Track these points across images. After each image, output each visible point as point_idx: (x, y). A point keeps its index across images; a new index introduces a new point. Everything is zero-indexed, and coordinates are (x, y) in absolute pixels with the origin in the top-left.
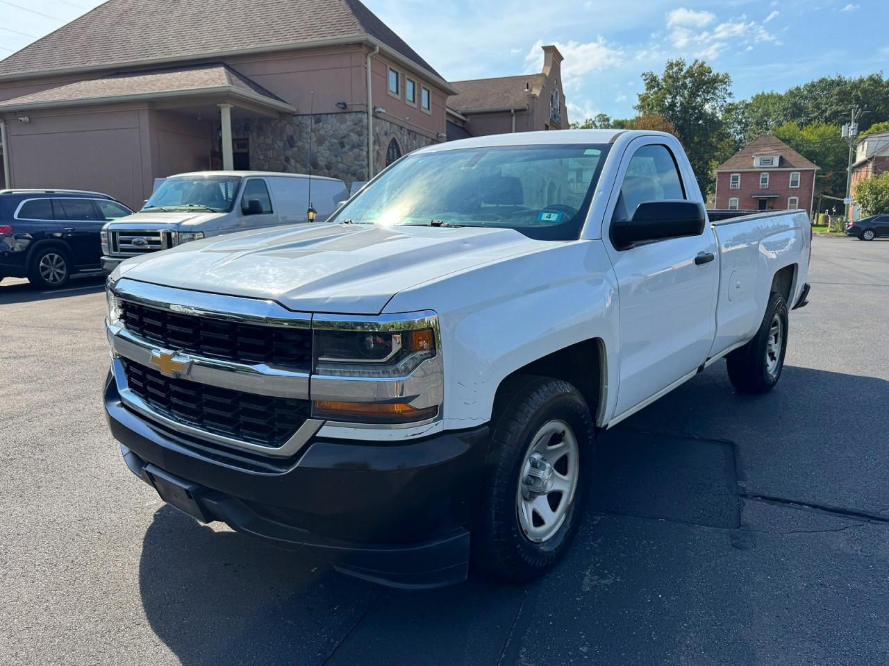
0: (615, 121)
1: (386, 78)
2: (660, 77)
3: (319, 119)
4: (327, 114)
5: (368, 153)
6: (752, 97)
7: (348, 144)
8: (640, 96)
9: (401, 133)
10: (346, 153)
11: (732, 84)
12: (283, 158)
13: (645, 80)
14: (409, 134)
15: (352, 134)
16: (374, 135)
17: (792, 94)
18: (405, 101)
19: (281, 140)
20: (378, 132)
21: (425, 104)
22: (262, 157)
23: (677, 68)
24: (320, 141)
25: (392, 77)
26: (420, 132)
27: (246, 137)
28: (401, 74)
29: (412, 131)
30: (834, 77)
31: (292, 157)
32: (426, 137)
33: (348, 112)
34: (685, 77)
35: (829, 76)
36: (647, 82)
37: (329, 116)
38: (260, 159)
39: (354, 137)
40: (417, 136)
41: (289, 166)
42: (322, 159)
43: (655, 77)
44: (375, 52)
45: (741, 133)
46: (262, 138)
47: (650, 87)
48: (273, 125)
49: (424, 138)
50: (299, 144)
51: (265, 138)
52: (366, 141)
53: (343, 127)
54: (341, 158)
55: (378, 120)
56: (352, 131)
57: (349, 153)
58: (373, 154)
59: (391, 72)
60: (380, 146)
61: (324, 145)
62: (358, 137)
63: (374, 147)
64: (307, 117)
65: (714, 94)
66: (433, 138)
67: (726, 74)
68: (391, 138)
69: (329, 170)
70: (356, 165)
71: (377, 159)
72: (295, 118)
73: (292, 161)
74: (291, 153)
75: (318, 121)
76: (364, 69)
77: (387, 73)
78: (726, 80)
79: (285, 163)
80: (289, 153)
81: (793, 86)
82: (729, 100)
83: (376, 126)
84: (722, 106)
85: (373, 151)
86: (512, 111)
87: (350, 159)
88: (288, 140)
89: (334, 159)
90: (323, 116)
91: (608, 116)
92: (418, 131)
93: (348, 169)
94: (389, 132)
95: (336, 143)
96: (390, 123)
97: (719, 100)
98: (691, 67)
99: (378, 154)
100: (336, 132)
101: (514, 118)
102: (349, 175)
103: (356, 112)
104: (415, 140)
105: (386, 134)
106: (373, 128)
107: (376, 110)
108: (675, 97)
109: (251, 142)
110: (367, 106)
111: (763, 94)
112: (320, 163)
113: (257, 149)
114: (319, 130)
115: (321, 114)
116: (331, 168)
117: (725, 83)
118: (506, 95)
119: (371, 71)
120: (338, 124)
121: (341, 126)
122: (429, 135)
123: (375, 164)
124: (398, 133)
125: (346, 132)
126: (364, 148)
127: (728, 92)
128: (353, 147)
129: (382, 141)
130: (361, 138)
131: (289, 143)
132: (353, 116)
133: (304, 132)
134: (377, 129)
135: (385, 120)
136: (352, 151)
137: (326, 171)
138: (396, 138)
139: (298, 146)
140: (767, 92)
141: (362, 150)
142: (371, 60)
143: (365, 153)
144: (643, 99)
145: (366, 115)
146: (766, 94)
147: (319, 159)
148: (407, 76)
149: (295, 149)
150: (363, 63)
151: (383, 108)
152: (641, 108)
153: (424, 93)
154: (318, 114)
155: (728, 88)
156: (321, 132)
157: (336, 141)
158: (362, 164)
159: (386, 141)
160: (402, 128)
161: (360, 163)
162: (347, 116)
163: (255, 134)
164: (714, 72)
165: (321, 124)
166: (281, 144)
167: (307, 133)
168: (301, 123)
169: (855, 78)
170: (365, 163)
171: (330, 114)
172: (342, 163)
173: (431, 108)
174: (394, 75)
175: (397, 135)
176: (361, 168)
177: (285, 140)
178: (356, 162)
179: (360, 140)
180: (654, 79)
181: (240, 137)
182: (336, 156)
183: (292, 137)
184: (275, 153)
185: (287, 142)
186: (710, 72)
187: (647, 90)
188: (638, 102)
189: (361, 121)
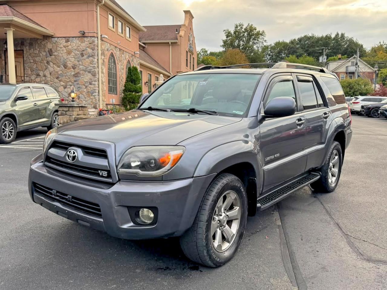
0: (211, 53)
1: (108, 19)
2: (232, 32)
3: (68, 40)
4: (73, 37)
5: (98, 60)
6: (274, 43)
7: (86, 55)
8: (223, 41)
9: (116, 50)
10: (85, 59)
11: (266, 36)
12: (45, 62)
13: (225, 33)
14: (120, 51)
15: (88, 49)
16: (101, 50)
17: (292, 42)
18: (117, 32)
19: (45, 51)
20: (103, 49)
21: (128, 35)
22: (32, 61)
23: (240, 27)
24: (69, 53)
25: (110, 18)
26: (125, 51)
27: (22, 49)
28: (115, 17)
29: (121, 49)
30: (310, 35)
31: (51, 61)
32: (129, 53)
33: (86, 37)
34: (244, 32)
35: (308, 35)
36: (226, 34)
37: (74, 39)
38: (31, 62)
39: (90, 51)
40: (124, 52)
41: (49, 66)
42: (70, 63)
43: (230, 32)
44: (101, 4)
45: (270, 60)
46: (32, 50)
47: (227, 36)
48: (39, 43)
49: (128, 54)
50: (56, 53)
51: (34, 50)
52: (97, 53)
53: (83, 45)
54: (82, 62)
55: (104, 42)
56: (88, 47)
57: (86, 60)
58: (101, 61)
59: (110, 16)
60: (104, 56)
61: (71, 55)
62: (92, 51)
63: (101, 57)
64: (61, 39)
65: (258, 40)
66: (132, 54)
67: (263, 31)
68: (110, 53)
69: (74, 69)
70: (91, 67)
71: (103, 64)
72: (53, 39)
73: (51, 63)
74: (50, 59)
75: (67, 41)
76: (95, 13)
77: (108, 17)
78: (263, 34)
79: (47, 65)
80: (49, 59)
81: (293, 38)
82: (265, 44)
83: (102, 45)
84: (262, 46)
85: (101, 59)
86: (170, 43)
87: (87, 63)
88: (49, 51)
89: (77, 63)
90: (70, 38)
91: (207, 50)
92: (124, 49)
93: (86, 69)
94: (109, 49)
95: (78, 54)
96: (110, 44)
97: (260, 43)
98: (246, 27)
99: (104, 61)
100: (79, 48)
101: (171, 47)
102: (87, 72)
103: (91, 37)
104: (123, 54)
105: (108, 50)
106: (101, 46)
107: (102, 36)
108: (239, 41)
109: (25, 52)
110: (97, 33)
111: (279, 42)
112: (68, 65)
113: (29, 56)
114: (68, 46)
115: (69, 37)
116: (76, 68)
117: (263, 35)
118: (165, 34)
119: (100, 14)
120: (80, 43)
121: (81, 44)
122: (130, 52)
123: (102, 66)
124: (114, 50)
125: (85, 48)
126: (95, 57)
127: (265, 40)
128: (89, 56)
129: (105, 54)
130: (94, 51)
131: (49, 53)
132: (89, 39)
133: (58, 47)
134: (103, 47)
135: (107, 42)
136: (89, 59)
137: (72, 69)
138: (113, 53)
139: (54, 55)
140: (281, 41)
141: (95, 58)
142: (99, 8)
143: (96, 60)
144: (225, 42)
145: (97, 38)
146: (281, 42)
147: (68, 63)
148: (118, 19)
149: (53, 57)
150: (95, 10)
151: (106, 35)
152: (224, 46)
153: (127, 29)
154: (67, 37)
155: (264, 38)
156: (69, 47)
157: (78, 53)
158: (95, 66)
159: (108, 54)
160: (116, 47)
161: (93, 65)
162: (85, 39)
163: (27, 48)
164: (258, 30)
165: (69, 43)
166: (44, 54)
167: (61, 48)
168: (56, 42)
169: (320, 36)
170: (96, 66)
171: (74, 37)
172: (82, 65)
173: (131, 38)
174: (112, 17)
175: (113, 51)
176: (94, 69)
177: (47, 51)
178: (91, 65)
179: (93, 53)
180: (229, 33)
181: (18, 49)
182: (78, 61)
183: (51, 49)
184: (40, 59)
185: (48, 53)
186: (256, 30)
187: (227, 38)
188: (222, 44)
189: (93, 42)
